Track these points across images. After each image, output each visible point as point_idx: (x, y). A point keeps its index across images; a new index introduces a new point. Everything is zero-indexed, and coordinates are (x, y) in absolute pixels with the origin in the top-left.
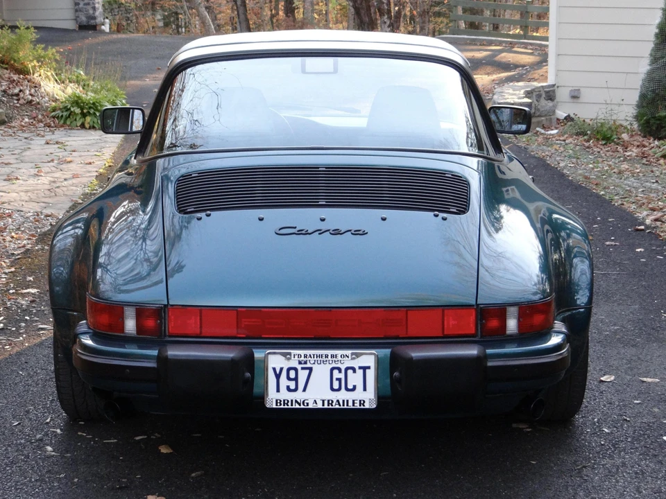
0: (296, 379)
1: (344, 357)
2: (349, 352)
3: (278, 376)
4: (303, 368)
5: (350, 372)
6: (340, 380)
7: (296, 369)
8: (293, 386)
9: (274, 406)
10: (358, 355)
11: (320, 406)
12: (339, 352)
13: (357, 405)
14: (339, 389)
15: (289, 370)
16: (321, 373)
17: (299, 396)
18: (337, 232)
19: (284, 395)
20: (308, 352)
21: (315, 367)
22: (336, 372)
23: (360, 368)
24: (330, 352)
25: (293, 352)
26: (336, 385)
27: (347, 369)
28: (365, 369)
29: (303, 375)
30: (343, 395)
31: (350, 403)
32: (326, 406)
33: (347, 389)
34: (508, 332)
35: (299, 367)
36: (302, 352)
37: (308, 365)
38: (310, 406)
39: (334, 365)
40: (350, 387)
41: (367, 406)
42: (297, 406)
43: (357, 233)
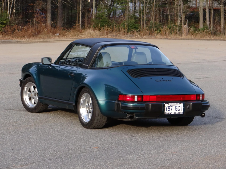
0: (170, 109)
1: (178, 104)
2: (178, 103)
3: (167, 108)
4: (171, 106)
5: (179, 107)
6: (177, 108)
7: (170, 107)
8: (169, 110)
9: (166, 114)
10: (180, 103)
11: (174, 114)
12: (177, 103)
13: (180, 114)
14: (177, 110)
15: (169, 107)
16: (174, 107)
17: (170, 112)
18: (167, 81)
19: (168, 112)
20: (172, 103)
21: (173, 106)
22: (176, 107)
23: (180, 106)
24: (175, 103)
25: (169, 103)
26: (176, 110)
27: (178, 106)
28: (181, 106)
29: (171, 108)
30: (178, 111)
31: (179, 113)
32: (175, 114)
33: (178, 110)
34: (200, 100)
35: (170, 106)
36: (171, 103)
37: (172, 106)
38: (172, 114)
39: (176, 106)
40: (179, 110)
41: (182, 113)
42: (170, 114)
43: (170, 81)
